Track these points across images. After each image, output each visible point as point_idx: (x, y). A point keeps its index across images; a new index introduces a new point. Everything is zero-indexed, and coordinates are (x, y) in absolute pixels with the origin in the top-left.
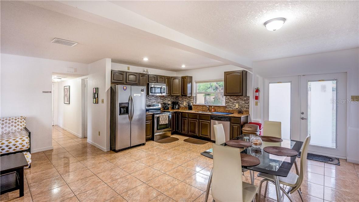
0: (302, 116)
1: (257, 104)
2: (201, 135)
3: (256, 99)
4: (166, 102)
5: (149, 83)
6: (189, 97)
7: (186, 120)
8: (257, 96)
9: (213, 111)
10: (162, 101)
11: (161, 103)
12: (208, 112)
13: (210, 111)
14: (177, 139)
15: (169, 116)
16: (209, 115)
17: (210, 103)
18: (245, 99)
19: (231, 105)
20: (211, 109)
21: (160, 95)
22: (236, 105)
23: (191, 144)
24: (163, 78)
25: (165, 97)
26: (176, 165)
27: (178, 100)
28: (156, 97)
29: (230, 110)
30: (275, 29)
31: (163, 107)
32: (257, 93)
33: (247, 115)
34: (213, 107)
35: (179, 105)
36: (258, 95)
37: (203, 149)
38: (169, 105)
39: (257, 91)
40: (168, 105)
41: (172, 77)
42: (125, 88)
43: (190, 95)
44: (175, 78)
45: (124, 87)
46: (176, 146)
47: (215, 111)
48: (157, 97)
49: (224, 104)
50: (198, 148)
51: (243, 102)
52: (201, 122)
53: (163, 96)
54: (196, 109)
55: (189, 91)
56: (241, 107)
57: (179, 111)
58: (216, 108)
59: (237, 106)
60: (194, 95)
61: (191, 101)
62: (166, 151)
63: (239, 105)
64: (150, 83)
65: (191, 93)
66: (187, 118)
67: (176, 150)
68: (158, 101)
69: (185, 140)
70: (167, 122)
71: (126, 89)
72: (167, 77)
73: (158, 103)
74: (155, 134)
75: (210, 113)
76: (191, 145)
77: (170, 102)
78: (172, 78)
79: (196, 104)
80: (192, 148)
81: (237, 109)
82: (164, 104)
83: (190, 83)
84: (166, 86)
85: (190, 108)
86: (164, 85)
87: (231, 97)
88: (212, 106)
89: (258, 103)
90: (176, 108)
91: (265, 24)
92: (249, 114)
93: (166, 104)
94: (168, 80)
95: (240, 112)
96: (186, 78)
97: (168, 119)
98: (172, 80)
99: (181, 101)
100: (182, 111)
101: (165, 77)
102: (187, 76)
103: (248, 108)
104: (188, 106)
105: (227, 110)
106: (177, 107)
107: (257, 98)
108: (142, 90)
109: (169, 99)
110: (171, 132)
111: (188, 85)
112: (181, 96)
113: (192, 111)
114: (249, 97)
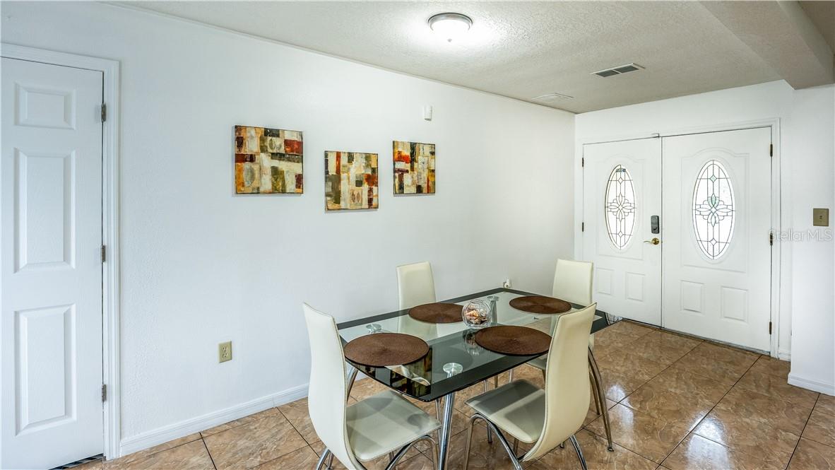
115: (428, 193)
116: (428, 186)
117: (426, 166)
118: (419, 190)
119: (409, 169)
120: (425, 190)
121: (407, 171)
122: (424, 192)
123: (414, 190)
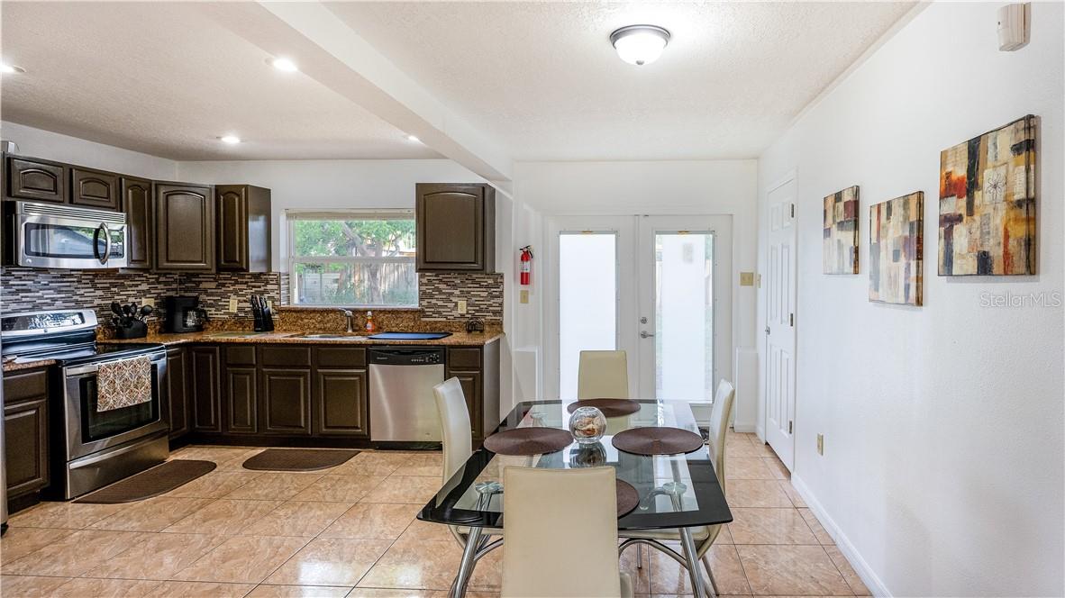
0: (644, 328)
1: (524, 298)
2: (324, 430)
3: (522, 283)
4: (127, 297)
5: (14, 204)
6: (257, 276)
7: (250, 374)
8: (526, 274)
9: (373, 331)
10: (101, 297)
11: (99, 305)
12: (352, 335)
13: (358, 330)
14: (209, 467)
15: (154, 367)
16: (360, 345)
17: (323, 299)
18: (491, 281)
19: (440, 303)
20: (360, 322)
21: (92, 264)
22: (459, 302)
23: (287, 475)
24: (106, 184)
25: (124, 276)
26: (237, 587)
27: (196, 289)
28: (63, 276)
29: (436, 322)
30: (641, 60)
31: (110, 327)
32: (525, 262)
33: (497, 338)
34: (369, 313)
35: (202, 314)
36: (528, 271)
37: (347, 482)
38: (143, 313)
39: (527, 255)
40: (137, 316)
41: (159, 184)
43: (263, 269)
44: (176, 189)
46: (211, 500)
47: (379, 329)
48: (70, 276)
49: (416, 306)
50: (322, 486)
51: (482, 294)
52: (325, 375)
53: (112, 273)
54: (293, 323)
55: (255, 250)
56: (477, 311)
57: (211, 337)
58: (384, 318)
59: (462, 307)
60: (279, 266)
61: (266, 291)
62: (157, 538)
63: (468, 305)
64: (20, 204)
65: (268, 260)
66: (253, 366)
67: (215, 516)
68: (77, 297)
69: (250, 464)
70: (143, 395)
72: (128, 178)
74: (71, 466)
75: (363, 340)
76: (289, 480)
77: (147, 302)
78: (162, 190)
79: (291, 306)
80: (294, 492)
81: (462, 316)
82: (112, 309)
83: (262, 218)
84: (128, 223)
85: (263, 321)
86: (118, 220)
87: (441, 277)
88: (366, 311)
89: (530, 296)
90: (185, 325)
91: (615, 36)
92: (501, 332)
93: (125, 309)
94: (138, 199)
95: (473, 327)
96: (239, 195)
97: (148, 382)
98: (163, 197)
99: (212, 294)
100: (224, 338)
101: (120, 177)
102: (246, 186)
103: (500, 313)
104: (251, 316)
105: (427, 323)
106: (190, 322)
107: (525, 279)
109: (144, 287)
110: (167, 437)
111: (250, 223)
112: (214, 271)
113: (279, 337)
114: (501, 276)
115: (1006, 274)
116: (1006, 254)
117: (1000, 194)
118: (984, 266)
119: (963, 211)
120: (998, 266)
121: (959, 219)
122: (995, 270)
123: (971, 265)
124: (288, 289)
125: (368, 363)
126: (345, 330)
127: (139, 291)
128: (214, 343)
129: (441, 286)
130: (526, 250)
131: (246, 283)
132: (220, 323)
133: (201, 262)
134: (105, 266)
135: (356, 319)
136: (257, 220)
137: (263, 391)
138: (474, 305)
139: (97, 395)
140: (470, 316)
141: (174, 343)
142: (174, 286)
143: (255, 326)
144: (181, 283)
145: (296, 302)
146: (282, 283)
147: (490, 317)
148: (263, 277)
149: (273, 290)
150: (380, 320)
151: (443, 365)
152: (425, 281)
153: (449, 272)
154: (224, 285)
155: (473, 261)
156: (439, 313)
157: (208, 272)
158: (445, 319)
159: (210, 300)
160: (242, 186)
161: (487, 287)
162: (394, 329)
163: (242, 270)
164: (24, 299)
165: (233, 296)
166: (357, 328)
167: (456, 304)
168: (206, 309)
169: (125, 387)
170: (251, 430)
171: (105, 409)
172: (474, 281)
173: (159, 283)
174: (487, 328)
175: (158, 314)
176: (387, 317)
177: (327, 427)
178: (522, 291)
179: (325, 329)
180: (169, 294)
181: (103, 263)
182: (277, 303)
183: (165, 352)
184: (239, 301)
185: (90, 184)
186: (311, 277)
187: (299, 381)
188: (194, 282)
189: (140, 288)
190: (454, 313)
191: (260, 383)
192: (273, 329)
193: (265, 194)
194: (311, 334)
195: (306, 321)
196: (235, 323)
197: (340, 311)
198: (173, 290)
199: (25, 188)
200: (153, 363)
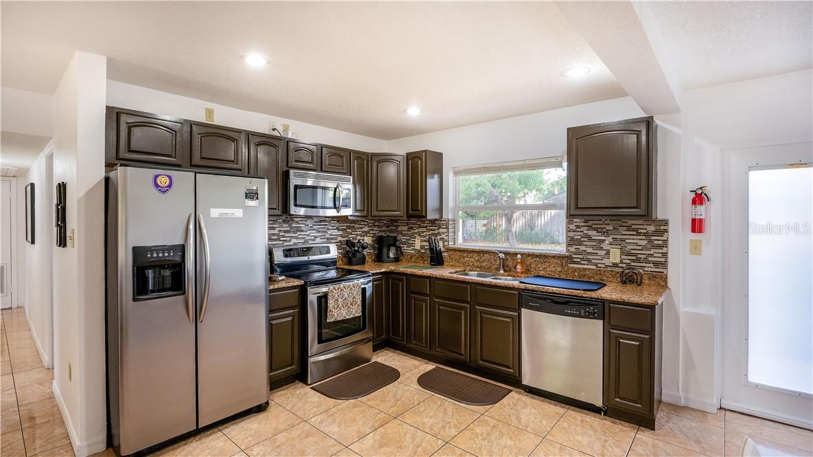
1: (696, 249)
2: (480, 362)
3: (693, 230)
4: (356, 236)
5: (289, 172)
6: (433, 222)
7: (425, 301)
8: (701, 220)
9: (523, 274)
10: (341, 236)
11: (340, 241)
13: (509, 271)
14: (395, 375)
15: (364, 290)
16: (513, 288)
18: (651, 229)
19: (590, 250)
20: (510, 263)
21: (334, 212)
22: (612, 250)
24: (342, 157)
25: (354, 222)
27: (396, 231)
28: (321, 221)
29: (585, 269)
31: (345, 257)
32: (699, 207)
34: (519, 256)
35: (399, 249)
36: (703, 217)
38: (364, 248)
39: (699, 198)
40: (360, 249)
41: (373, 155)
42: (163, 181)
43: (437, 217)
44: (384, 158)
45: (156, 177)
46: (390, 418)
47: (527, 271)
48: (325, 221)
49: (561, 249)
51: (640, 242)
52: (483, 312)
53: (344, 219)
54: (458, 261)
55: (432, 202)
56: (633, 261)
57: (401, 268)
58: (532, 262)
59: (615, 256)
60: (448, 215)
61: (439, 234)
63: (622, 253)
64: (292, 172)
65: (440, 210)
66: (426, 295)
68: (327, 236)
69: (422, 381)
70: (356, 311)
71: (170, 186)
72: (356, 152)
73: (329, 240)
74: (311, 360)
75: (514, 283)
77: (368, 240)
78: (375, 160)
79: (457, 246)
81: (615, 265)
82: (347, 244)
83: (436, 176)
84: (354, 183)
85: (436, 259)
86: (348, 181)
87: (590, 223)
88: (516, 254)
89: (704, 247)
90: (388, 257)
93: (353, 245)
94: (360, 166)
95: (630, 279)
96: (421, 159)
97: (359, 302)
98: (375, 164)
99: (405, 235)
100: (409, 271)
101: (350, 152)
102: (426, 151)
103: (664, 265)
104: (428, 252)
105: (575, 270)
106: (391, 255)
107: (697, 226)
108: (252, 195)
109: (366, 229)
110: (371, 343)
111: (428, 180)
112: (405, 218)
113: (445, 272)
114: (666, 223)
124: (454, 232)
125: (520, 306)
126: (498, 269)
127: (363, 232)
128: (403, 274)
129: (591, 233)
130: (699, 192)
131: (426, 227)
132: (409, 257)
133: (397, 211)
134: (339, 214)
135: (507, 262)
136: (433, 178)
137: (434, 317)
138: (629, 254)
139: (327, 309)
140: (624, 265)
141: (378, 271)
142: (384, 228)
143: (431, 261)
144: (388, 227)
145: (460, 243)
146: (450, 227)
147: (650, 268)
148: (437, 222)
149: (443, 233)
150: (528, 263)
151: (602, 321)
152: (573, 227)
153: (600, 218)
154: (412, 228)
155: (635, 205)
156: (589, 261)
157: (402, 218)
158: (594, 267)
159: (404, 239)
160: (423, 151)
161: (645, 234)
162: (542, 273)
163: (423, 217)
164: (300, 236)
165: (418, 237)
166: (508, 269)
167: (608, 253)
168: (401, 245)
169: (345, 305)
170: (424, 347)
171: (332, 320)
172: (629, 228)
173: (375, 226)
174: (646, 281)
175: (373, 248)
176: (535, 261)
177: (482, 360)
178: (692, 241)
179: (481, 267)
180: (380, 234)
181: (338, 212)
182: (446, 243)
183: (371, 278)
184: (422, 241)
185: (333, 157)
186: (470, 222)
187: (461, 314)
188: (395, 226)
189: (364, 230)
190: (605, 261)
191: (432, 310)
192: (443, 264)
193: (439, 156)
194: (470, 270)
195: (466, 259)
196: (418, 258)
197: (493, 252)
198: (383, 231)
199: (296, 161)
200: (363, 286)
